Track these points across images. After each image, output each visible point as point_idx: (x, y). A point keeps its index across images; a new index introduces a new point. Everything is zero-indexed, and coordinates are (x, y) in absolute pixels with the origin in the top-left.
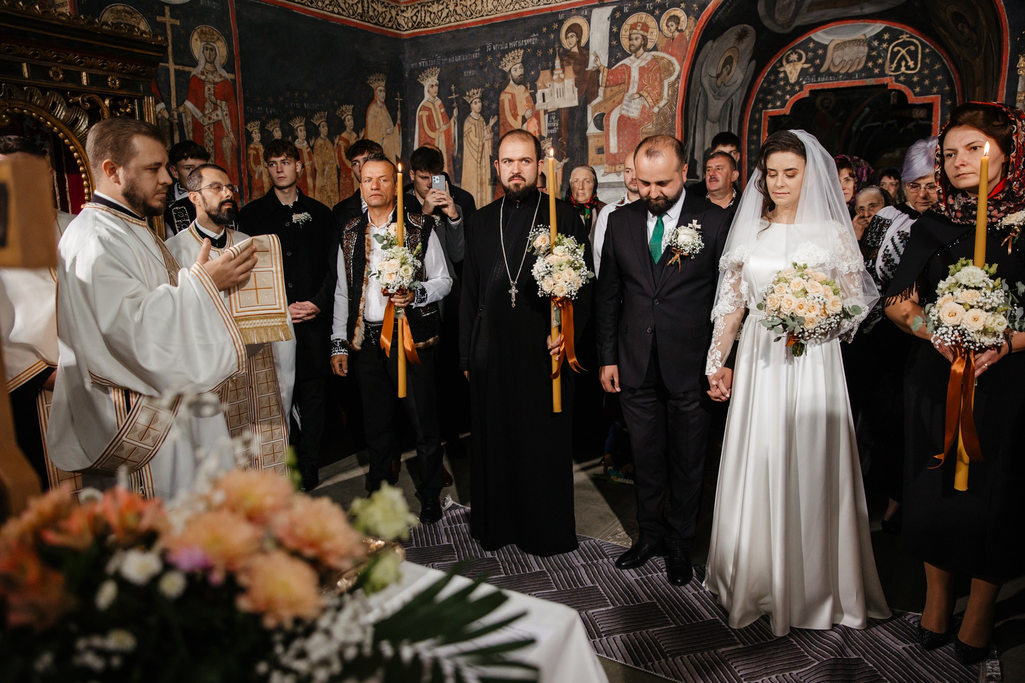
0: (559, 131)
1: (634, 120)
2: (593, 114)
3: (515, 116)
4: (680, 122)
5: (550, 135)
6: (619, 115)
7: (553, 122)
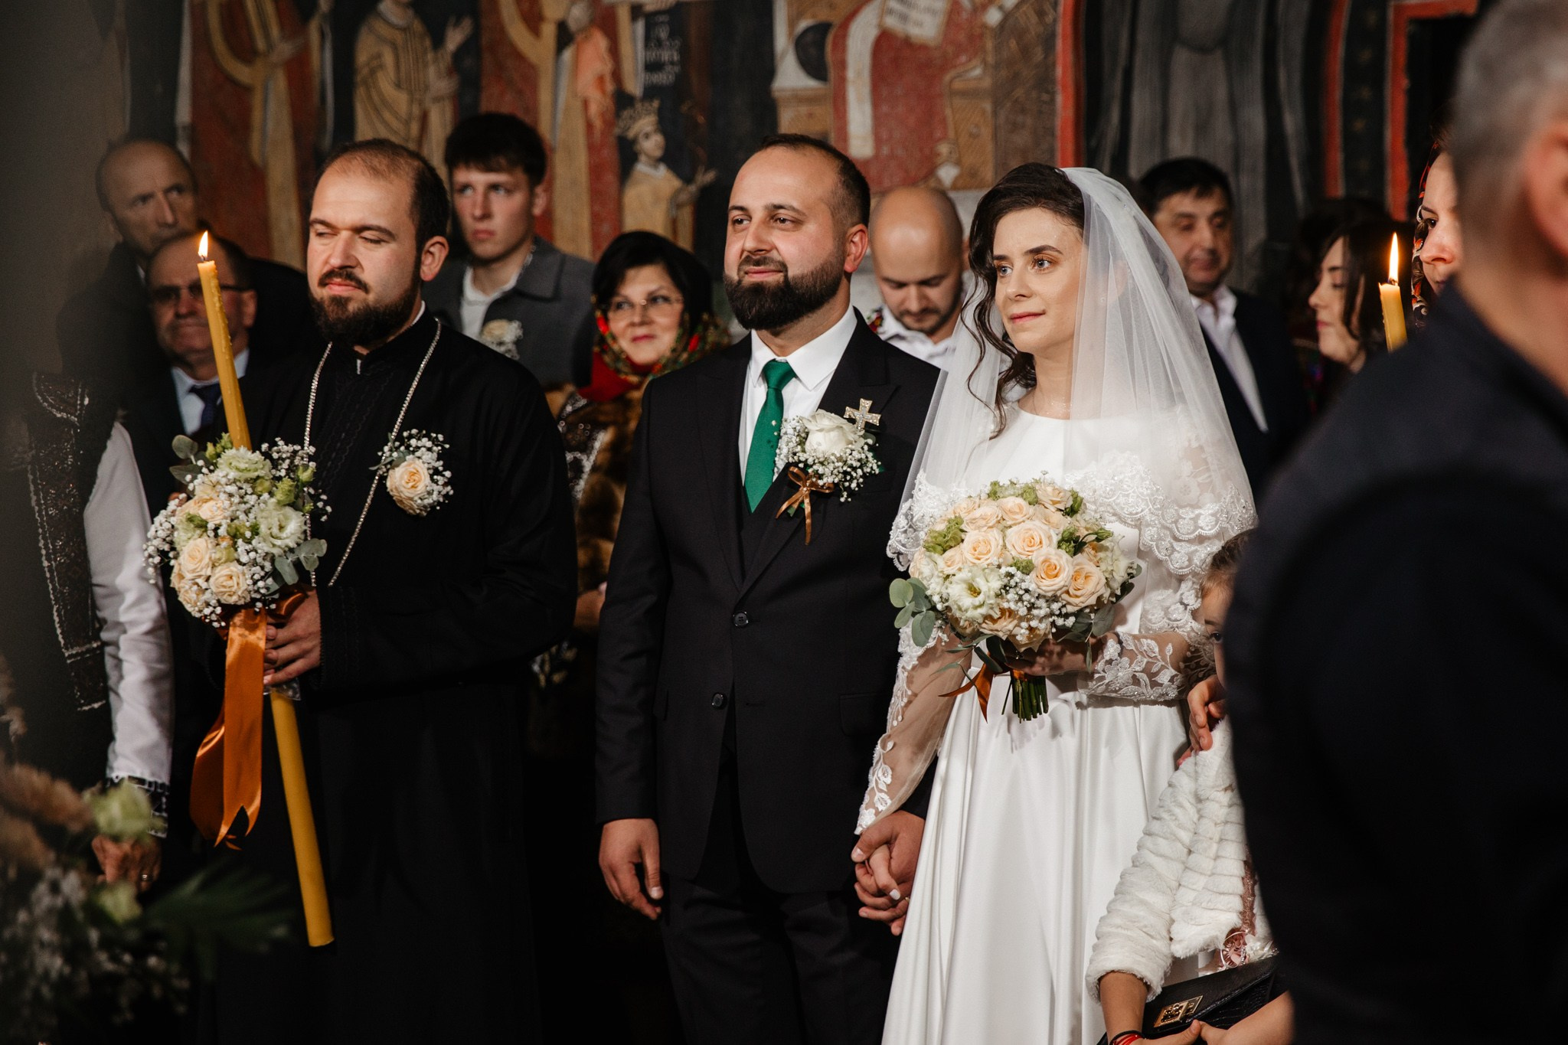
0: (682, 79)
1: (923, 47)
2: (792, 23)
3: (533, 20)
4: (1070, 58)
5: (650, 92)
6: (873, 33)
7: (659, 44)
